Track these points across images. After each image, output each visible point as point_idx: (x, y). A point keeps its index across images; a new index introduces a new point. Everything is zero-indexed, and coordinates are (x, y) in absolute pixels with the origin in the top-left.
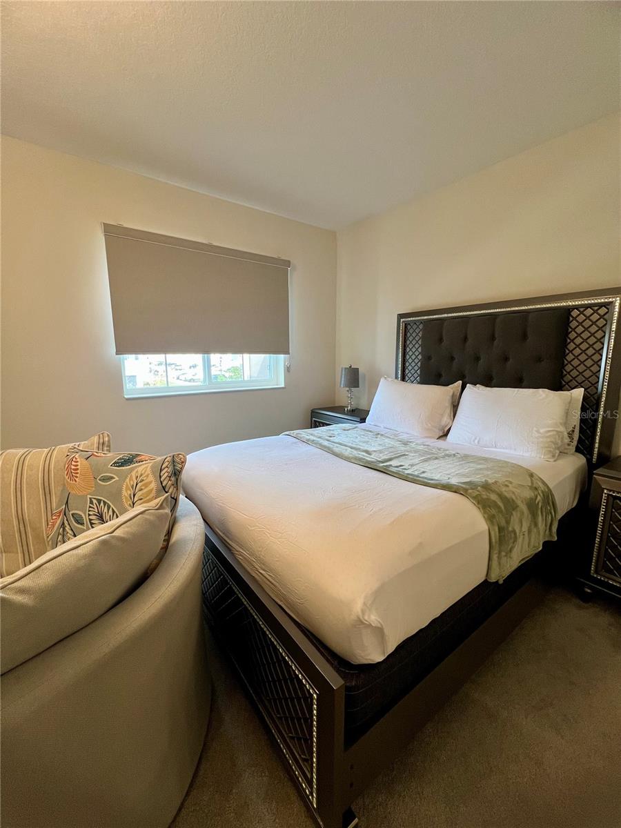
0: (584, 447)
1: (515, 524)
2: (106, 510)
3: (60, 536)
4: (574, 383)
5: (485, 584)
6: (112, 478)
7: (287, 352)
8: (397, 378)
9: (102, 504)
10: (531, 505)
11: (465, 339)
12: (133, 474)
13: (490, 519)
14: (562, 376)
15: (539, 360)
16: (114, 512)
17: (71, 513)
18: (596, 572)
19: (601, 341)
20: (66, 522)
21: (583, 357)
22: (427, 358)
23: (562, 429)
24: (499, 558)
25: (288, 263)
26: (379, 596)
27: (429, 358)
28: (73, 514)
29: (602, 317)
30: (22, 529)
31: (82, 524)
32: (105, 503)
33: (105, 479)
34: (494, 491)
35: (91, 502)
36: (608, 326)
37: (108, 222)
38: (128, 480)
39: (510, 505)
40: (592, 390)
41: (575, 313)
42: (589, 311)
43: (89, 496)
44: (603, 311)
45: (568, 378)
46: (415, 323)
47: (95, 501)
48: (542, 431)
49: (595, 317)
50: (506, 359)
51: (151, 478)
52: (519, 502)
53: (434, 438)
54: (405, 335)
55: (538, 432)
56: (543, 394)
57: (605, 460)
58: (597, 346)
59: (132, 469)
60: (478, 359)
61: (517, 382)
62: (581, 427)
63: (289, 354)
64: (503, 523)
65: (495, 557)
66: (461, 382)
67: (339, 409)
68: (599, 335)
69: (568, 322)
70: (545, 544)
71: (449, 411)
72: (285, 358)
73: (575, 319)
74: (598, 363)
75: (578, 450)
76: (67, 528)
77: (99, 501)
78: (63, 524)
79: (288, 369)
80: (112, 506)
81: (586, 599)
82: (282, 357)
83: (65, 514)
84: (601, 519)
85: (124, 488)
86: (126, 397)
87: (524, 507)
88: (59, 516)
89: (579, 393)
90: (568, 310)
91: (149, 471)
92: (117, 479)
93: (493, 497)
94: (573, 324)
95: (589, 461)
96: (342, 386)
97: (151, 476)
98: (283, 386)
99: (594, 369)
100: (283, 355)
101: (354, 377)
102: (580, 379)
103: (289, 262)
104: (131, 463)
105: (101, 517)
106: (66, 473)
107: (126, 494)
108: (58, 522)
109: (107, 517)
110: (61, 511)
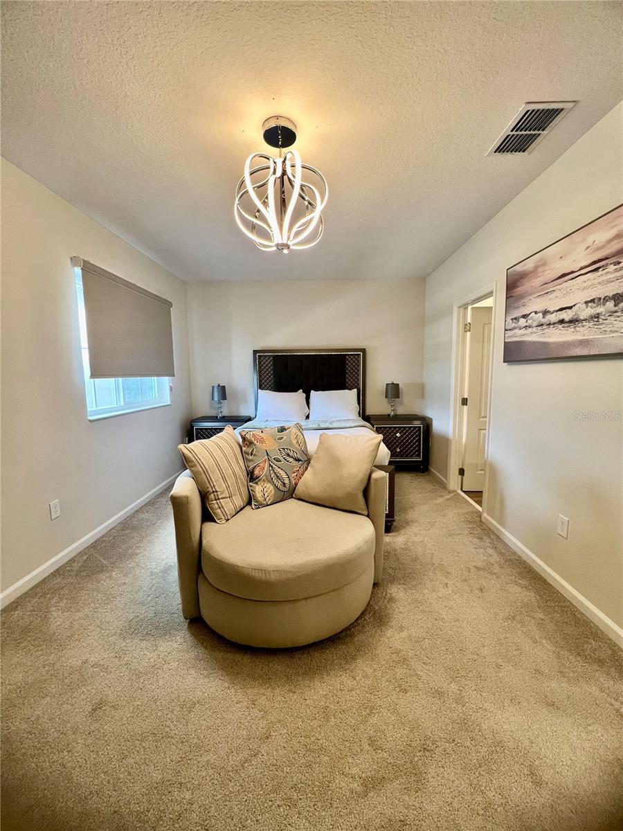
2: (289, 451)
3: (271, 471)
6: (282, 438)
7: (171, 374)
16: (293, 451)
17: (272, 458)
25: (171, 304)
28: (274, 459)
31: (281, 461)
32: (287, 449)
33: (279, 440)
38: (291, 436)
43: (277, 448)
46: (266, 356)
47: (281, 450)
51: (299, 433)
59: (290, 432)
63: (173, 375)
72: (169, 380)
77: (284, 449)
78: (270, 464)
83: (269, 460)
85: (292, 439)
86: (90, 418)
88: (265, 462)
92: (285, 437)
98: (169, 403)
100: (167, 378)
101: (222, 392)
104: (285, 429)
105: (288, 455)
106: (255, 442)
107: (294, 442)
108: (267, 465)
109: (291, 454)
110: (265, 460)
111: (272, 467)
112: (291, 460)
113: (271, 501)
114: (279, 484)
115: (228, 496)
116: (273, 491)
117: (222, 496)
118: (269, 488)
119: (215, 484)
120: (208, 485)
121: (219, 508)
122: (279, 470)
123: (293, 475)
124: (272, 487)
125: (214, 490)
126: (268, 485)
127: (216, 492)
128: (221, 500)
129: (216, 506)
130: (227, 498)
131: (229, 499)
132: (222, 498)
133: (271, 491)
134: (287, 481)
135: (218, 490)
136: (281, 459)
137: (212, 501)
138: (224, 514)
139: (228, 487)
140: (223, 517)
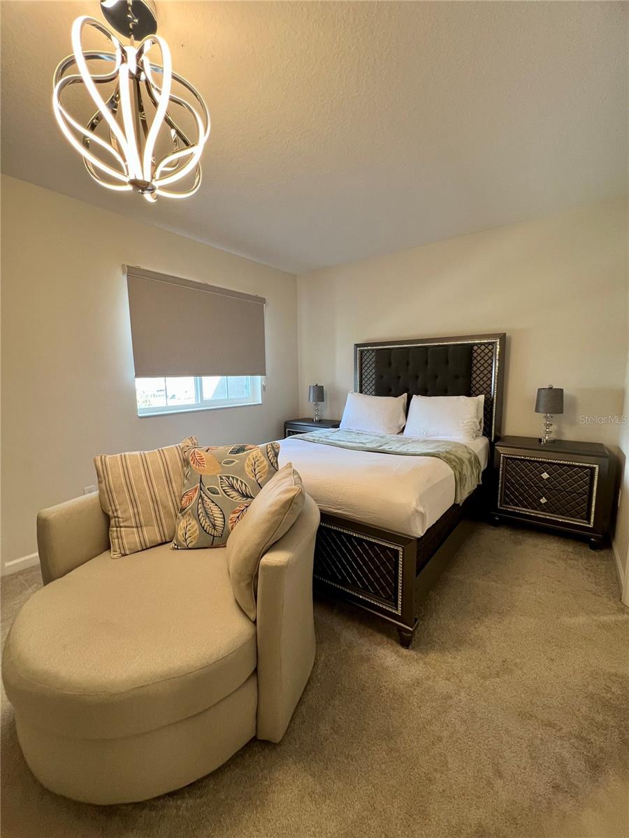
0: (487, 432)
1: (465, 471)
2: (235, 482)
3: (200, 505)
4: (477, 392)
5: (455, 506)
6: (233, 461)
7: (263, 373)
8: (356, 391)
9: (231, 478)
10: (470, 461)
11: (408, 363)
12: (250, 456)
13: (454, 468)
14: (471, 388)
15: (457, 377)
16: (242, 482)
17: (206, 487)
18: (501, 506)
19: (491, 365)
20: (203, 495)
21: (482, 375)
22: (380, 377)
23: (476, 420)
24: (460, 489)
25: (263, 301)
26: (421, 500)
27: (382, 377)
28: (208, 489)
29: (490, 351)
30: (156, 508)
31: (218, 493)
32: (233, 478)
33: (227, 463)
34: (452, 454)
35: (221, 479)
36: (494, 357)
37: (131, 265)
38: (247, 461)
39: (461, 461)
40: (488, 396)
41: (475, 348)
42: (483, 347)
43: (218, 475)
44: (490, 347)
45: (474, 389)
46: (368, 350)
47: (224, 478)
48: (465, 422)
49: (487, 351)
50: (436, 377)
51: (263, 458)
52: (465, 460)
53: (393, 434)
54: (361, 360)
55: (463, 423)
56: (463, 398)
57: (498, 438)
58: (489, 368)
59: (248, 454)
60: (417, 377)
61: (445, 393)
62: (484, 421)
63: (265, 375)
64: (460, 469)
65: (459, 488)
66: (406, 394)
67: (310, 420)
68: (490, 361)
69: (472, 354)
70: (478, 485)
71: (403, 414)
72: (261, 379)
73: (476, 351)
74: (490, 379)
75: (484, 435)
76: (206, 498)
77: (228, 477)
78: (201, 496)
79: (264, 388)
80: (239, 479)
81: (496, 524)
82: (259, 378)
83: (201, 489)
84: (501, 472)
85: (246, 465)
86: (139, 415)
87: (467, 462)
88: (196, 492)
89: (482, 397)
90: (472, 346)
91: (260, 454)
92: (237, 461)
93: (453, 457)
94: (475, 355)
95: (490, 440)
96: (311, 401)
97: (263, 457)
98: (261, 403)
99: (488, 382)
100: (260, 377)
101: (319, 393)
102: (481, 389)
103: (264, 299)
104: (244, 450)
105: (232, 487)
106: (192, 463)
107: (248, 470)
108: (196, 496)
109: (237, 486)
110: (196, 489)
111: (203, 499)
112: (234, 494)
113: (193, 543)
114: (207, 524)
115: (134, 525)
116: (198, 532)
117: (125, 524)
118: (193, 527)
119: (118, 507)
120: (110, 508)
121: (118, 538)
122: (212, 505)
123: (232, 516)
124: (197, 526)
125: (115, 515)
126: (194, 522)
127: (118, 518)
128: (123, 529)
129: (115, 534)
130: (133, 527)
131: (135, 529)
132: (125, 527)
133: (195, 531)
134: (219, 522)
135: (120, 516)
136: (219, 490)
137: (113, 527)
138: (122, 546)
139: (136, 514)
140: (118, 550)
